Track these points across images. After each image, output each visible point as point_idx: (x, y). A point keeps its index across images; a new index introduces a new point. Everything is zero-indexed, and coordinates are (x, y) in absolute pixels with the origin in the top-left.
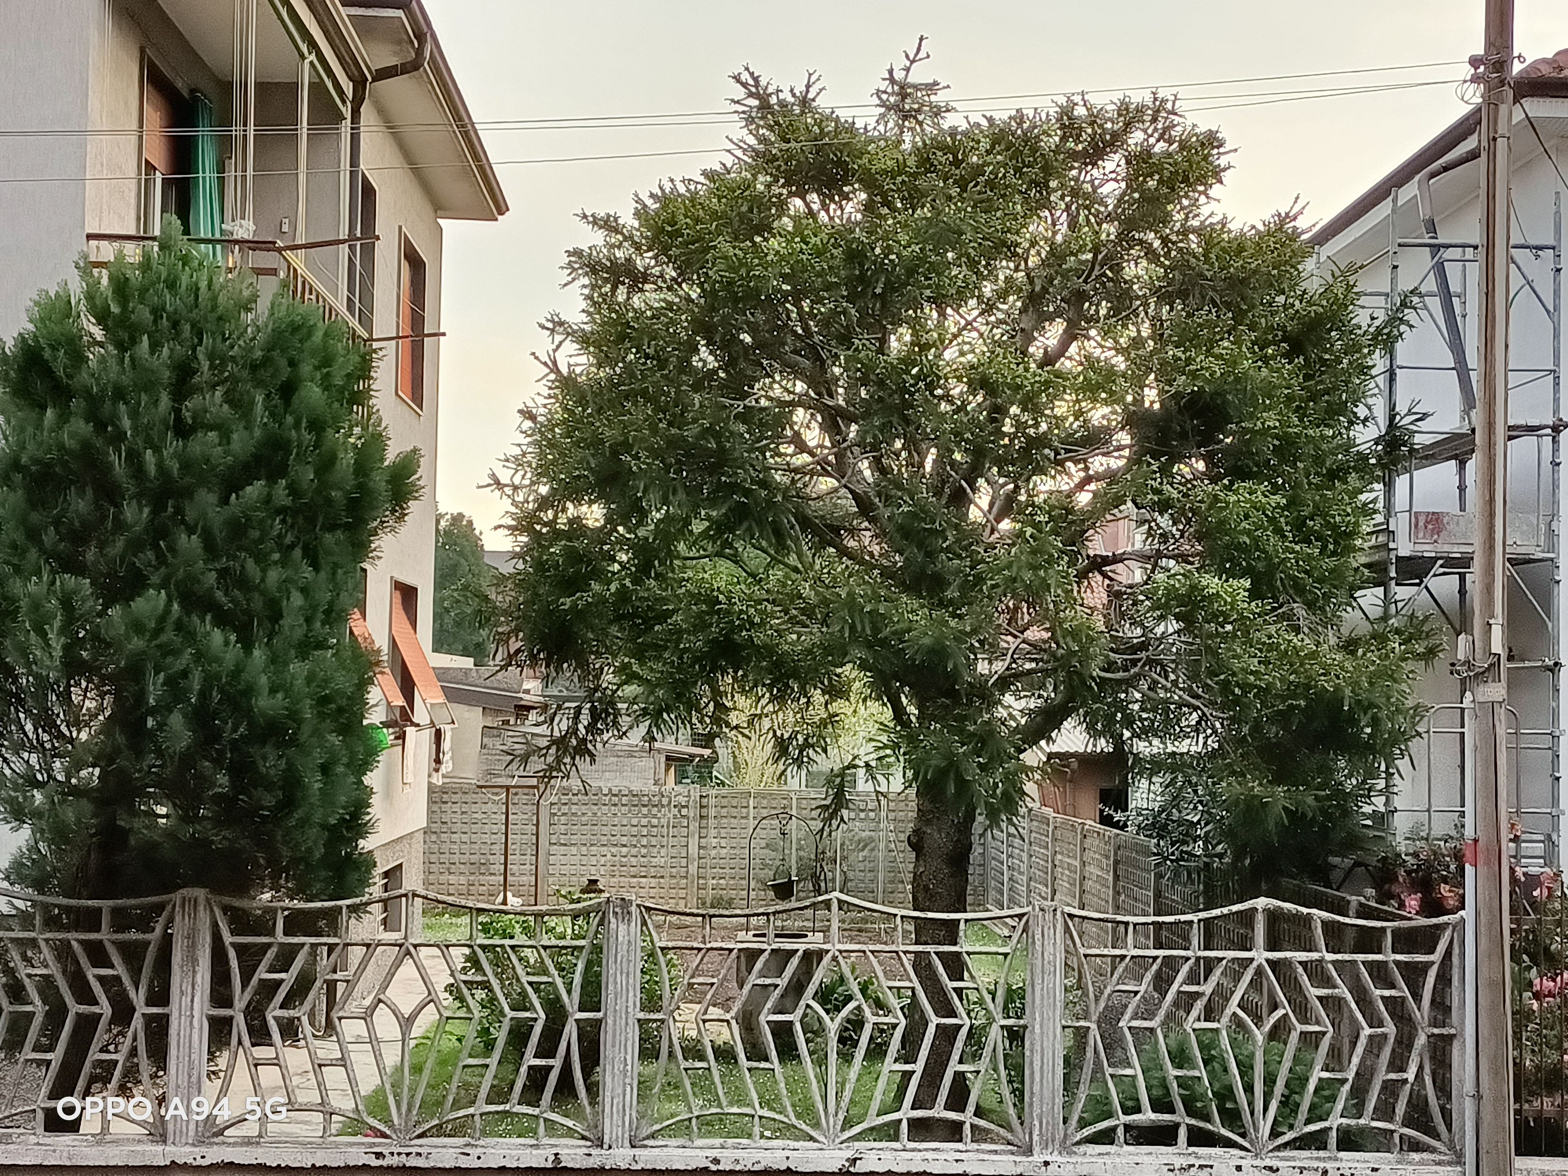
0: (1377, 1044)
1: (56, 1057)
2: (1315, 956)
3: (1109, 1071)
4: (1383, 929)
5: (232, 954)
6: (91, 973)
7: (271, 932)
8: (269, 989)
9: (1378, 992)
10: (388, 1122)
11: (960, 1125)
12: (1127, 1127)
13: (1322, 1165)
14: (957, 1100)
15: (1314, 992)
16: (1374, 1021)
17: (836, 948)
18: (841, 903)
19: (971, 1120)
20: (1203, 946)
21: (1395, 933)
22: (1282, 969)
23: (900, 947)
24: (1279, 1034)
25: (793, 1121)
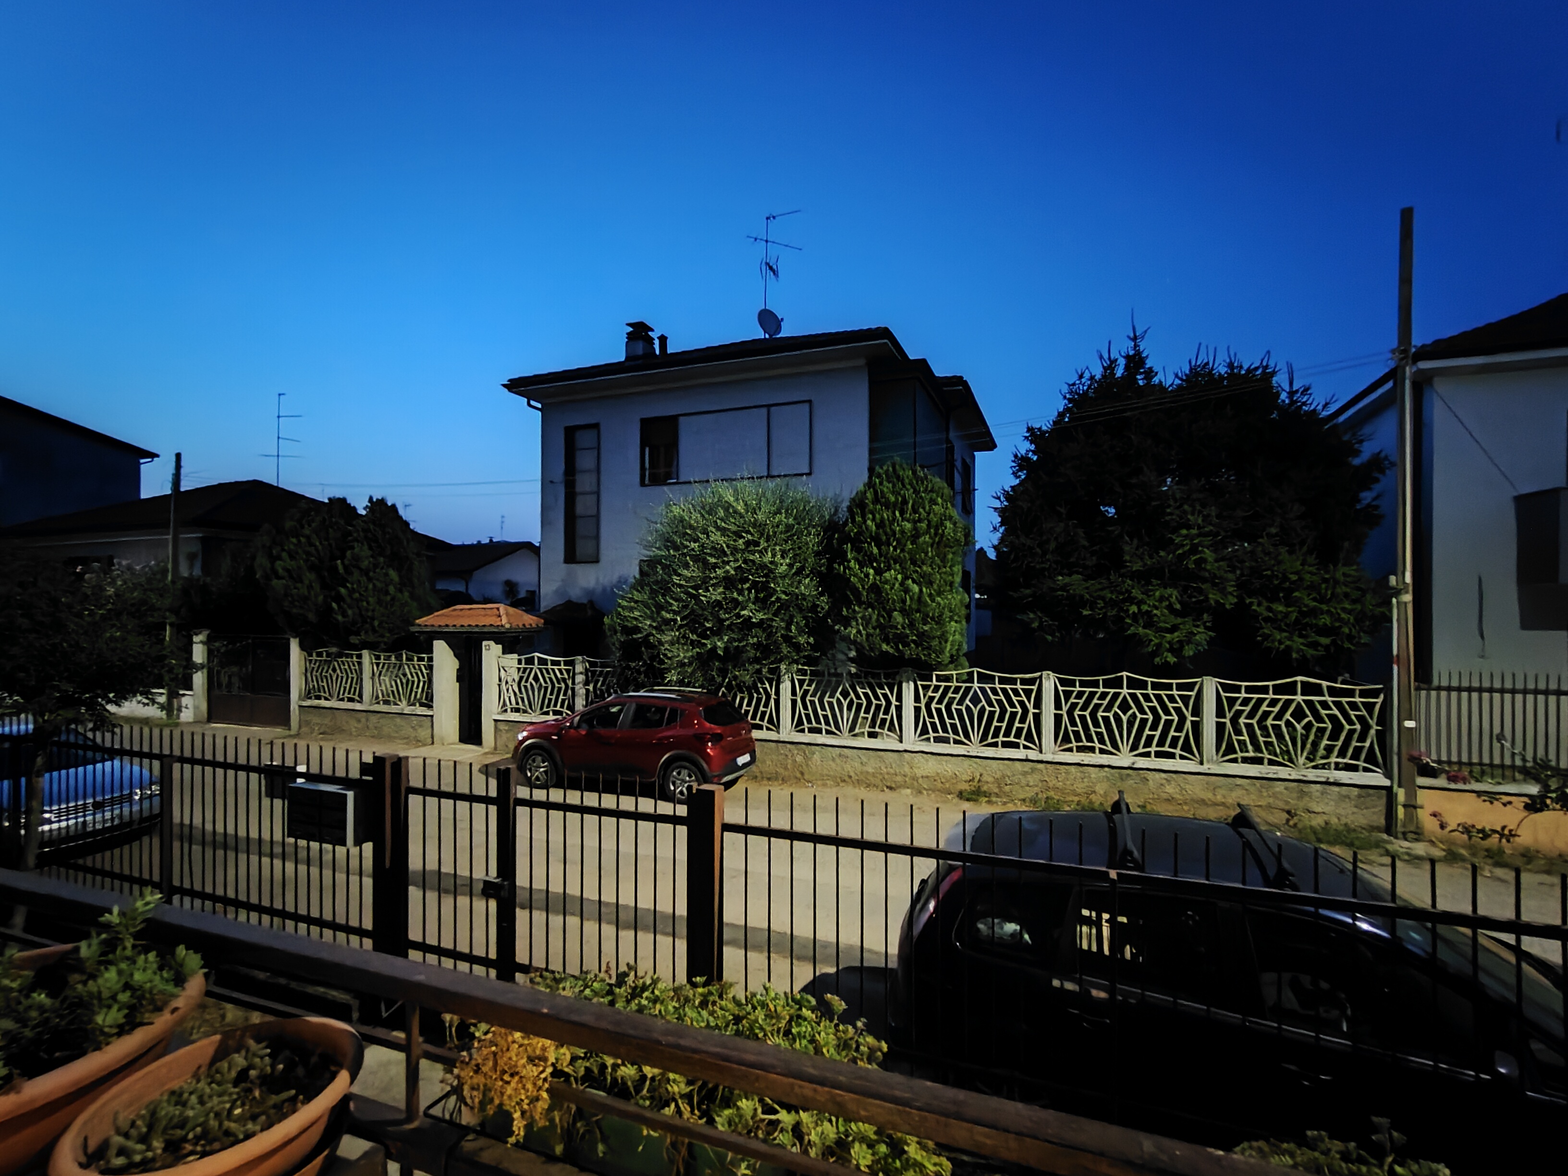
0: (1351, 732)
1: (870, 716)
2: (1323, 698)
3: (1234, 737)
4: (1354, 690)
5: (920, 688)
6: (879, 691)
7: (932, 681)
8: (931, 699)
9: (1352, 713)
10: (970, 741)
11: (1175, 753)
12: (1242, 758)
13: (1326, 775)
14: (1173, 746)
16: (1351, 722)
17: (1125, 691)
18: (1127, 676)
19: (1178, 751)
20: (1274, 694)
21: (1360, 690)
22: (1309, 703)
23: (1150, 691)
24: (1308, 727)
25: (1110, 749)
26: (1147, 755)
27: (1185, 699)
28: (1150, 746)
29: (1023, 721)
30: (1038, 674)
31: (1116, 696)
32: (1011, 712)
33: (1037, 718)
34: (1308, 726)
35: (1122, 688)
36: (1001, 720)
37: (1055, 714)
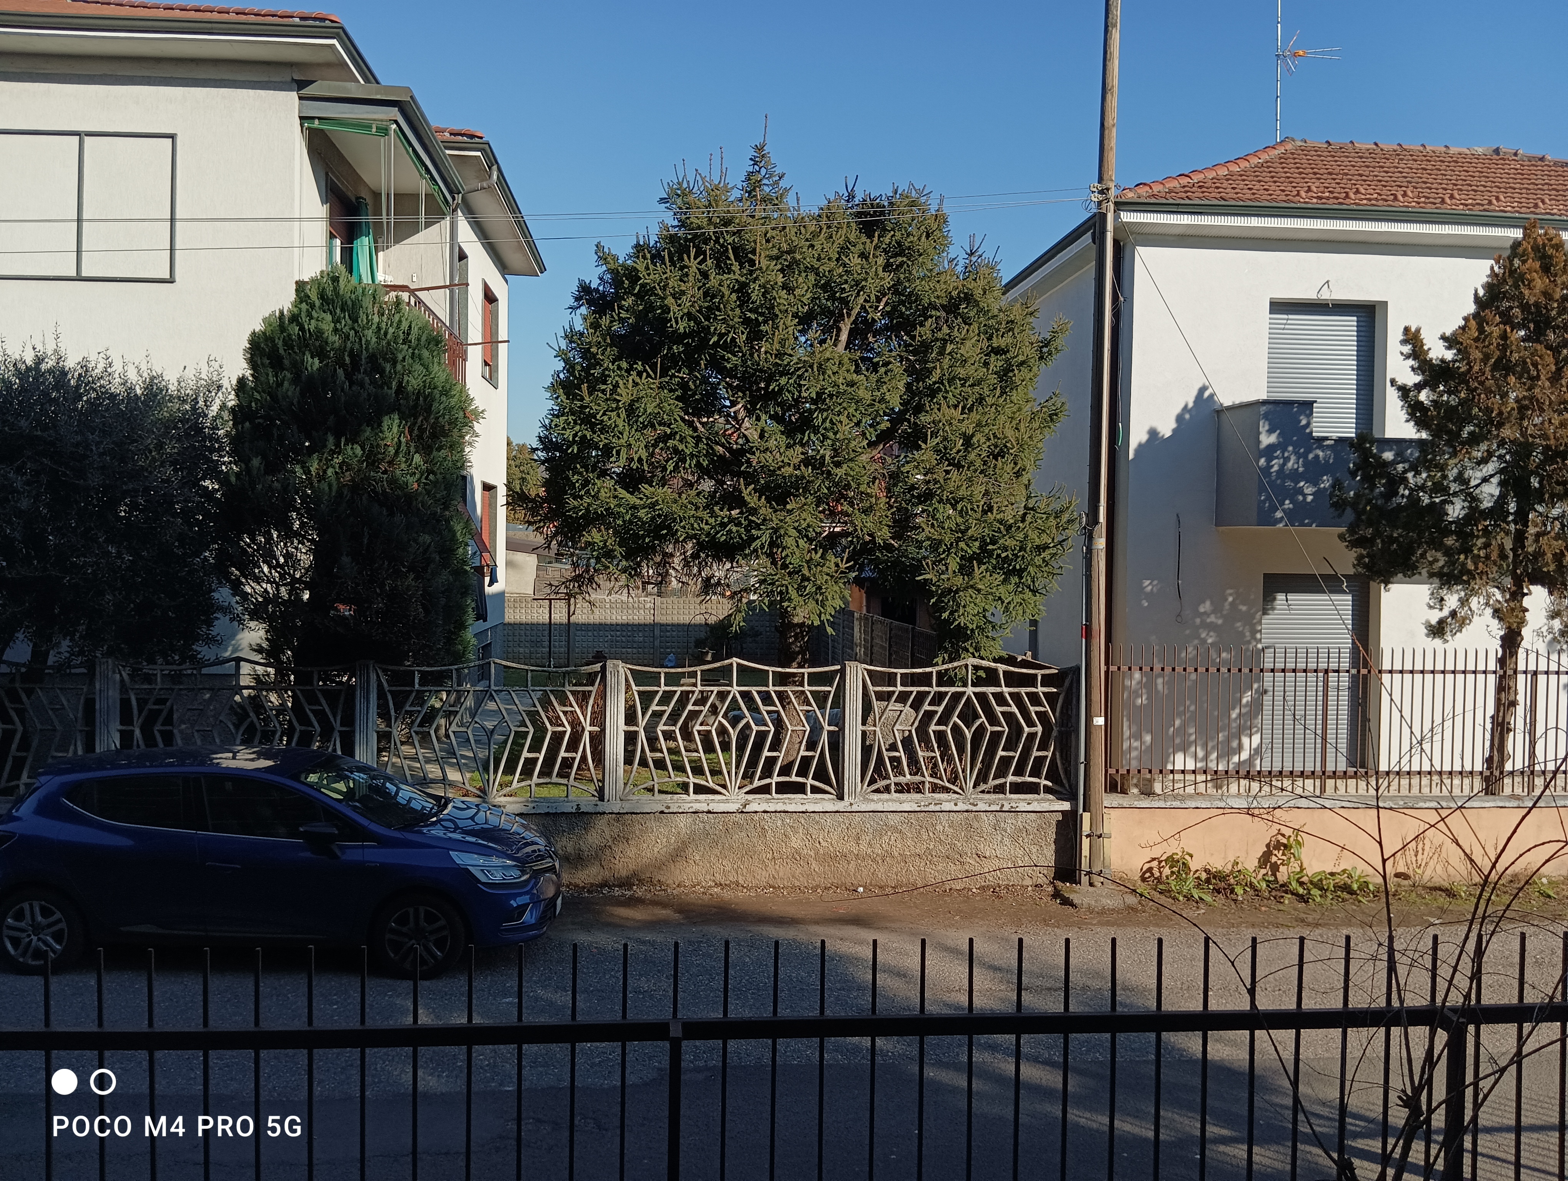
0: (1032, 736)
2: (998, 690)
3: (886, 754)
4: (1036, 675)
5: (390, 697)
7: (412, 685)
9: (1031, 708)
11: (804, 784)
12: (896, 784)
13: (1001, 802)
14: (803, 772)
15: (998, 709)
16: (1030, 723)
17: (735, 689)
18: (738, 664)
19: (810, 782)
20: (939, 684)
21: (1043, 675)
22: (981, 697)
23: (771, 688)
24: (980, 732)
25: (711, 784)
26: (764, 790)
27: (820, 699)
28: (770, 776)
29: (573, 745)
30: (597, 667)
31: (722, 696)
32: (554, 733)
33: (598, 740)
34: (981, 729)
35: (731, 685)
36: (535, 747)
37: (627, 733)
